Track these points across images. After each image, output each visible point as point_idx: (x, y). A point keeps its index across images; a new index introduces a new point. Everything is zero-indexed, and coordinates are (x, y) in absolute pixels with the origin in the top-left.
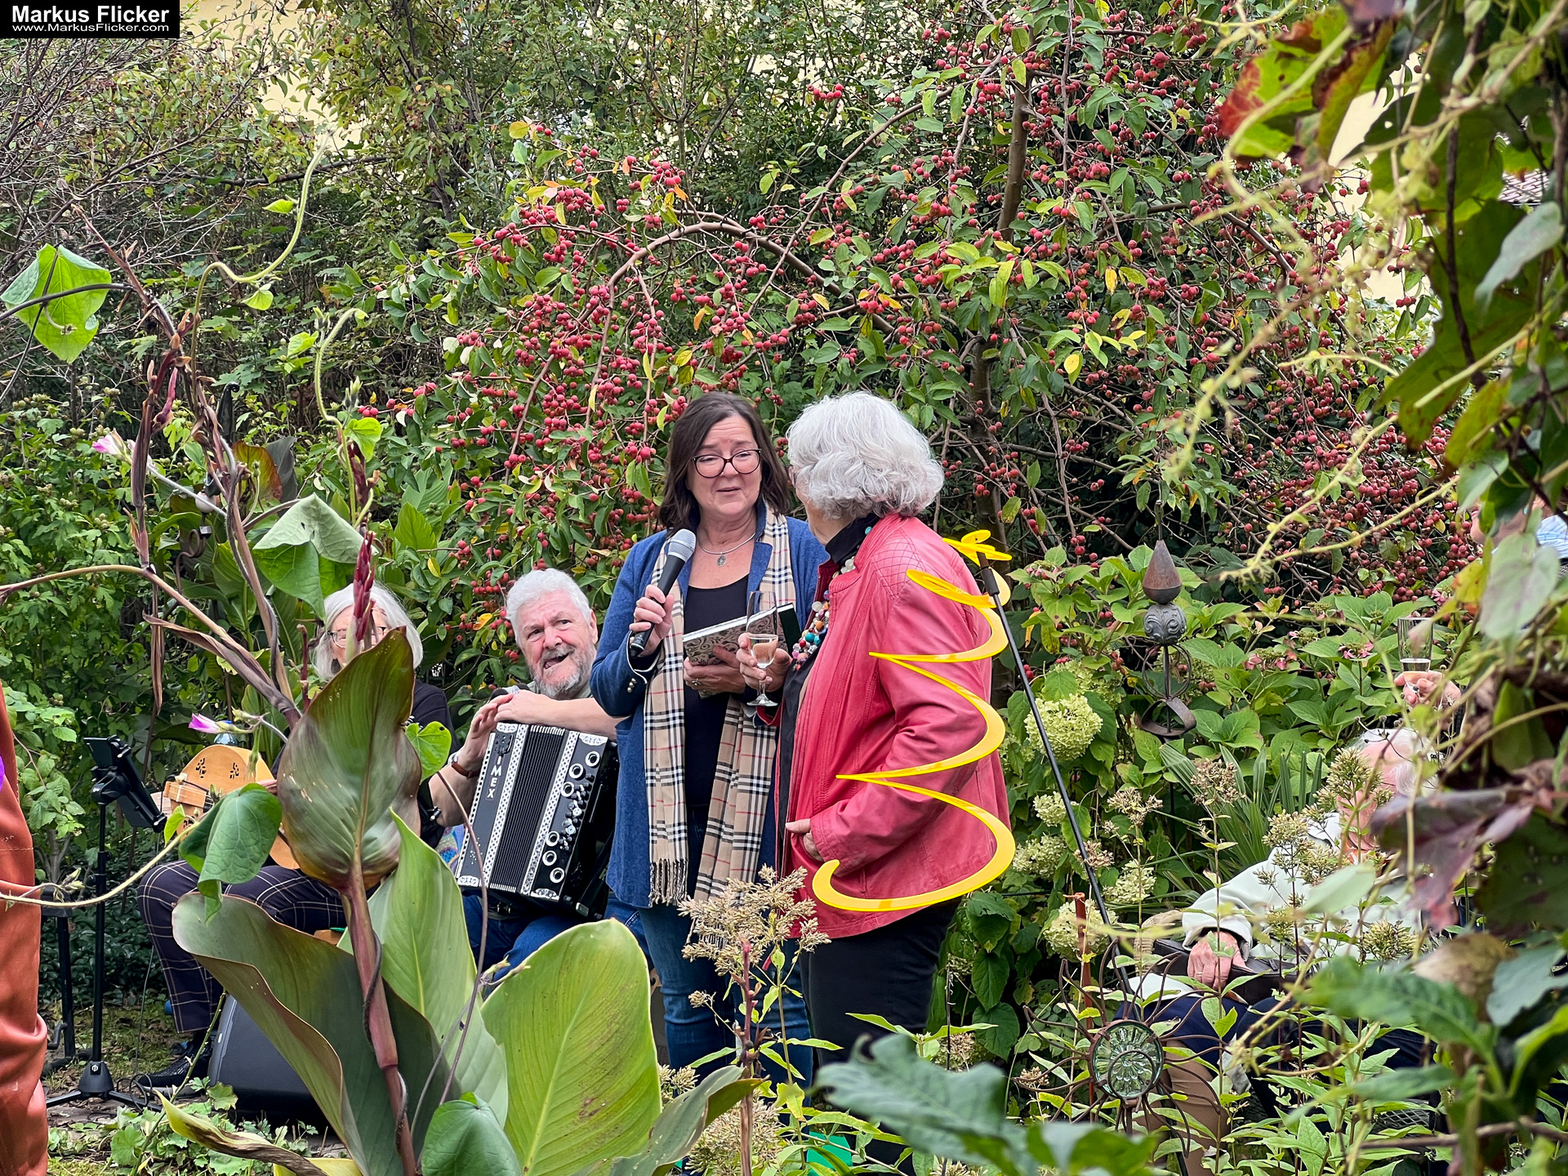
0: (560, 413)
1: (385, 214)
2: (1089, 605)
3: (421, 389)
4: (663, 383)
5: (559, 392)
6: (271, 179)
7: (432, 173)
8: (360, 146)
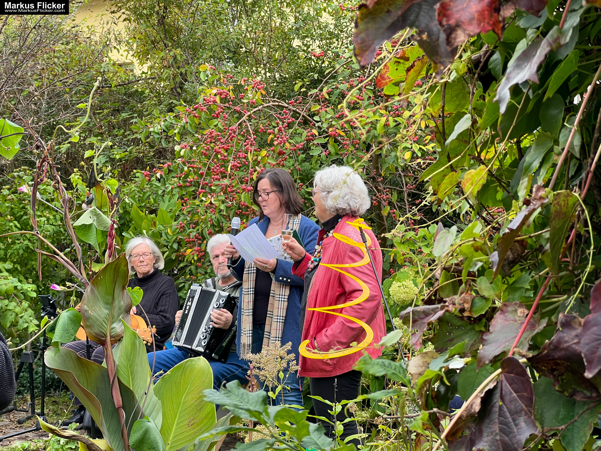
0: (218, 174)
1: (155, 99)
2: (414, 246)
3: (166, 165)
4: (256, 163)
5: (217, 166)
6: (113, 86)
7: (172, 83)
8: (147, 73)
